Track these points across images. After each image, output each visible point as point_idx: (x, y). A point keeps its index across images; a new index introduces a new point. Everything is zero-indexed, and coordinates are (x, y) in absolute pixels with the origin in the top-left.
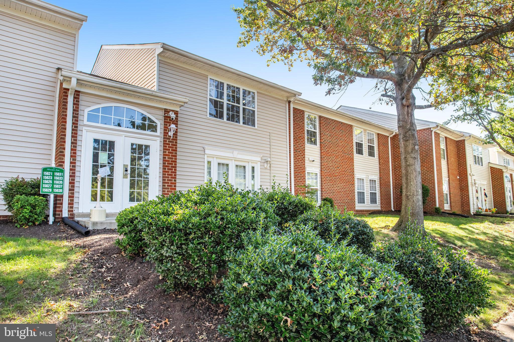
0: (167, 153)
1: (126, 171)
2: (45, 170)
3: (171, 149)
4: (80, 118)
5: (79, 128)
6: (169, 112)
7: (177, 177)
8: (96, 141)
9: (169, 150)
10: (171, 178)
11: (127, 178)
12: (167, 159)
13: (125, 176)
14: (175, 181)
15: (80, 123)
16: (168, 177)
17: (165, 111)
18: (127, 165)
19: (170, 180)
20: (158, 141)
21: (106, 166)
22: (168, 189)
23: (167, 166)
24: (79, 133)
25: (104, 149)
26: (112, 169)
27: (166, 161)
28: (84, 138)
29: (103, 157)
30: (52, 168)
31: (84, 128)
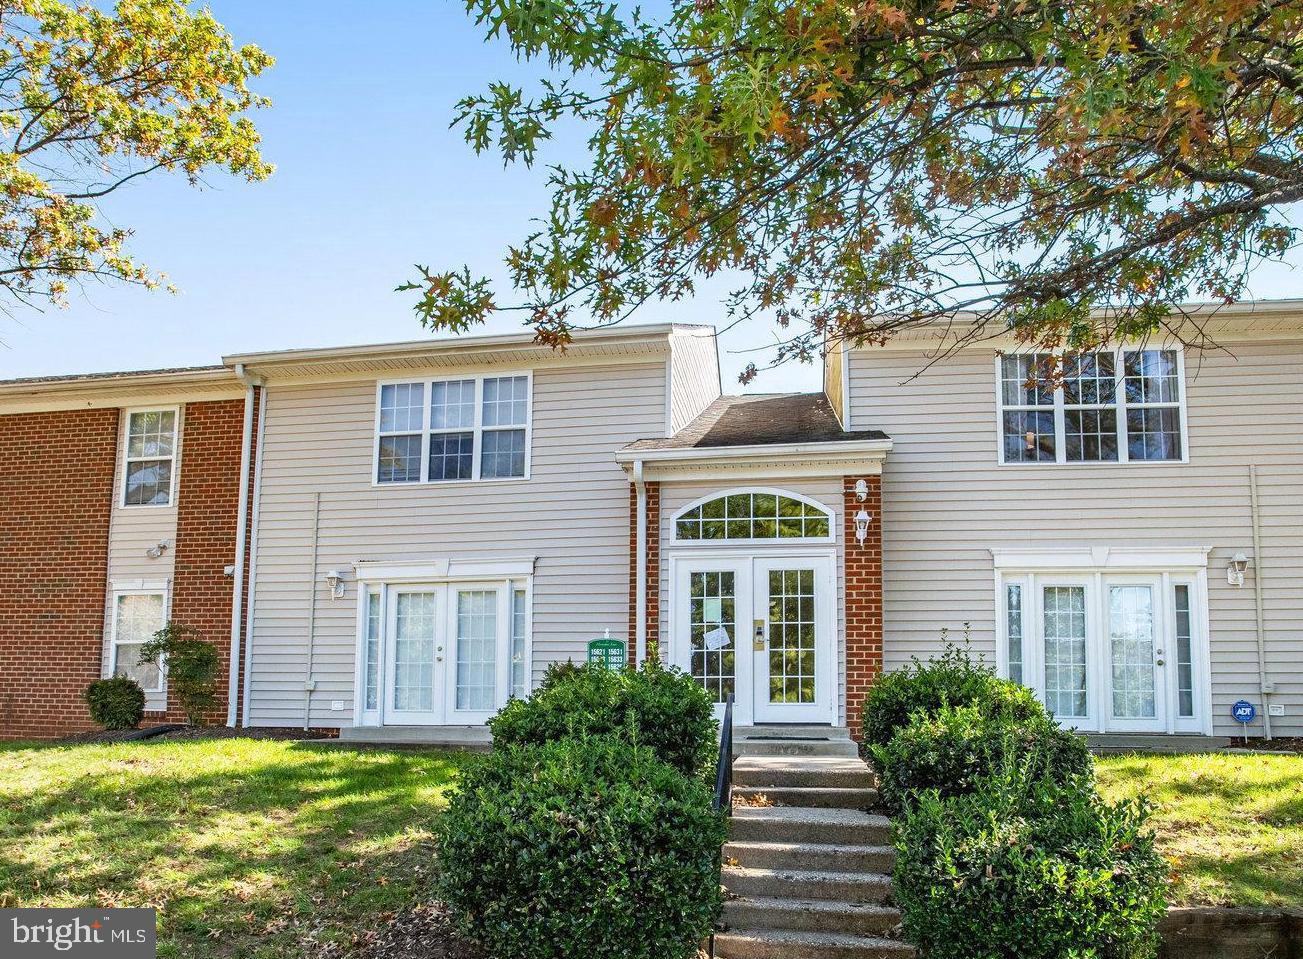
0: (855, 583)
1: (759, 633)
2: (593, 645)
3: (864, 572)
4: (662, 534)
5: (662, 555)
6: (854, 482)
7: (885, 637)
8: (696, 576)
9: (860, 574)
10: (868, 641)
11: (763, 649)
12: (855, 597)
13: (758, 646)
14: (879, 648)
15: (663, 545)
16: (861, 641)
17: (846, 482)
18: (763, 621)
19: (865, 648)
20: (833, 557)
21: (718, 627)
22: (861, 669)
23: (855, 615)
24: (662, 565)
25: (713, 592)
26: (731, 630)
27: (854, 601)
28: (671, 575)
29: (712, 608)
30: (604, 641)
31: (672, 553)
